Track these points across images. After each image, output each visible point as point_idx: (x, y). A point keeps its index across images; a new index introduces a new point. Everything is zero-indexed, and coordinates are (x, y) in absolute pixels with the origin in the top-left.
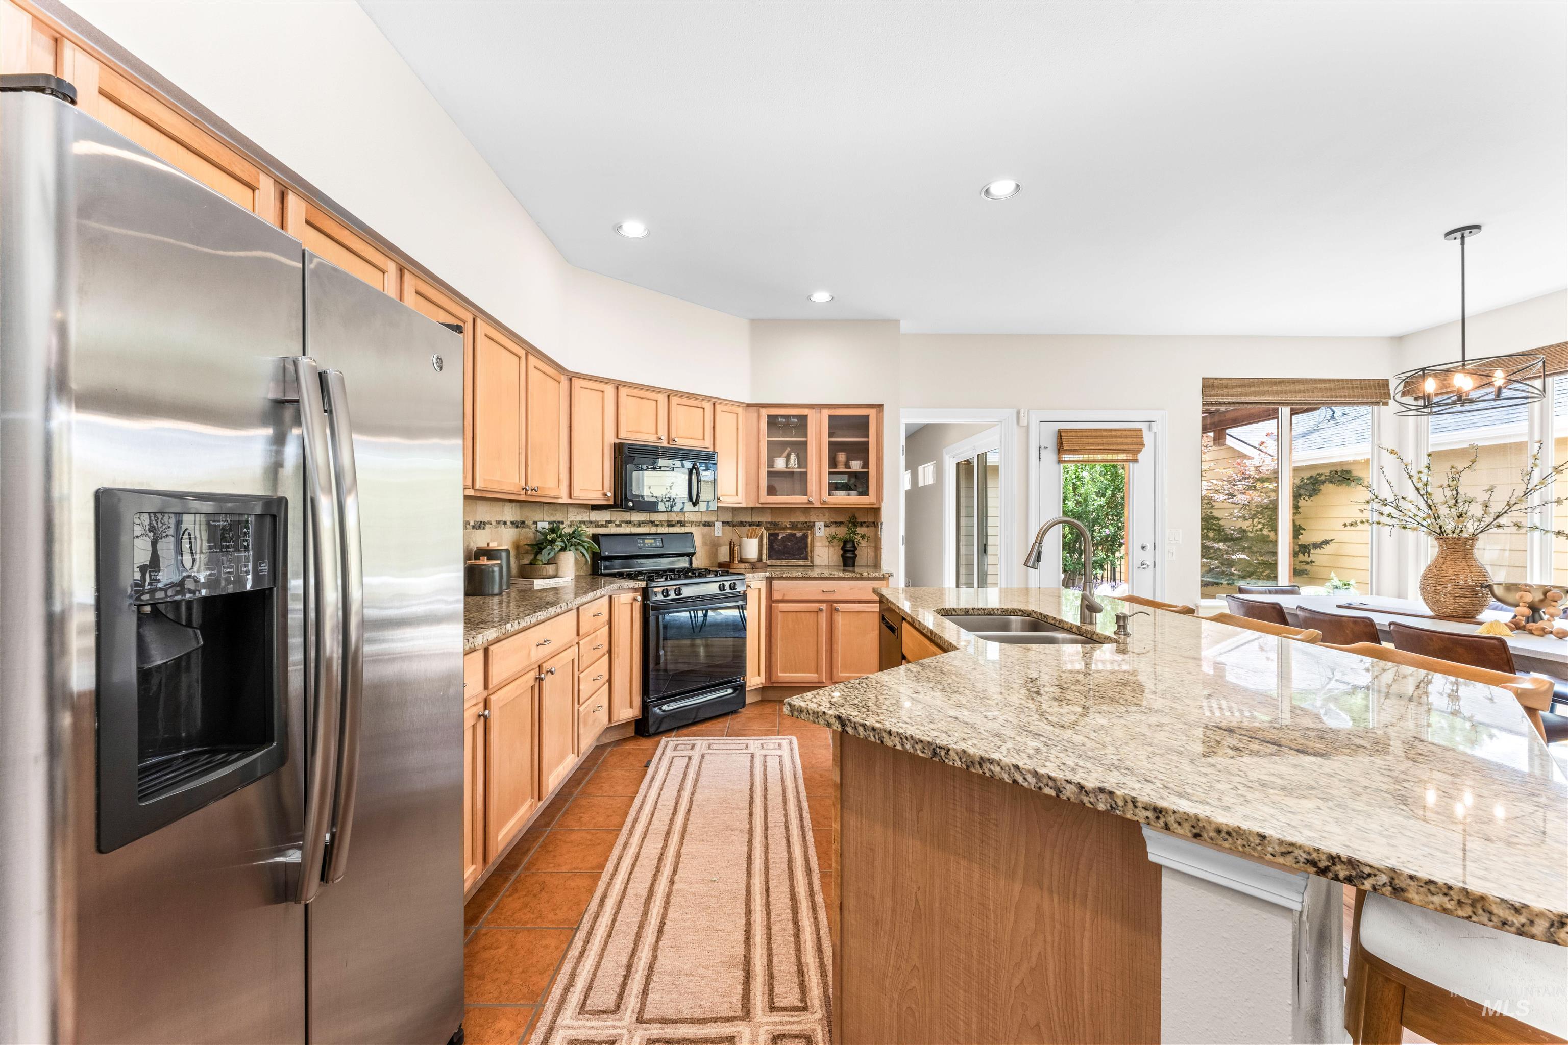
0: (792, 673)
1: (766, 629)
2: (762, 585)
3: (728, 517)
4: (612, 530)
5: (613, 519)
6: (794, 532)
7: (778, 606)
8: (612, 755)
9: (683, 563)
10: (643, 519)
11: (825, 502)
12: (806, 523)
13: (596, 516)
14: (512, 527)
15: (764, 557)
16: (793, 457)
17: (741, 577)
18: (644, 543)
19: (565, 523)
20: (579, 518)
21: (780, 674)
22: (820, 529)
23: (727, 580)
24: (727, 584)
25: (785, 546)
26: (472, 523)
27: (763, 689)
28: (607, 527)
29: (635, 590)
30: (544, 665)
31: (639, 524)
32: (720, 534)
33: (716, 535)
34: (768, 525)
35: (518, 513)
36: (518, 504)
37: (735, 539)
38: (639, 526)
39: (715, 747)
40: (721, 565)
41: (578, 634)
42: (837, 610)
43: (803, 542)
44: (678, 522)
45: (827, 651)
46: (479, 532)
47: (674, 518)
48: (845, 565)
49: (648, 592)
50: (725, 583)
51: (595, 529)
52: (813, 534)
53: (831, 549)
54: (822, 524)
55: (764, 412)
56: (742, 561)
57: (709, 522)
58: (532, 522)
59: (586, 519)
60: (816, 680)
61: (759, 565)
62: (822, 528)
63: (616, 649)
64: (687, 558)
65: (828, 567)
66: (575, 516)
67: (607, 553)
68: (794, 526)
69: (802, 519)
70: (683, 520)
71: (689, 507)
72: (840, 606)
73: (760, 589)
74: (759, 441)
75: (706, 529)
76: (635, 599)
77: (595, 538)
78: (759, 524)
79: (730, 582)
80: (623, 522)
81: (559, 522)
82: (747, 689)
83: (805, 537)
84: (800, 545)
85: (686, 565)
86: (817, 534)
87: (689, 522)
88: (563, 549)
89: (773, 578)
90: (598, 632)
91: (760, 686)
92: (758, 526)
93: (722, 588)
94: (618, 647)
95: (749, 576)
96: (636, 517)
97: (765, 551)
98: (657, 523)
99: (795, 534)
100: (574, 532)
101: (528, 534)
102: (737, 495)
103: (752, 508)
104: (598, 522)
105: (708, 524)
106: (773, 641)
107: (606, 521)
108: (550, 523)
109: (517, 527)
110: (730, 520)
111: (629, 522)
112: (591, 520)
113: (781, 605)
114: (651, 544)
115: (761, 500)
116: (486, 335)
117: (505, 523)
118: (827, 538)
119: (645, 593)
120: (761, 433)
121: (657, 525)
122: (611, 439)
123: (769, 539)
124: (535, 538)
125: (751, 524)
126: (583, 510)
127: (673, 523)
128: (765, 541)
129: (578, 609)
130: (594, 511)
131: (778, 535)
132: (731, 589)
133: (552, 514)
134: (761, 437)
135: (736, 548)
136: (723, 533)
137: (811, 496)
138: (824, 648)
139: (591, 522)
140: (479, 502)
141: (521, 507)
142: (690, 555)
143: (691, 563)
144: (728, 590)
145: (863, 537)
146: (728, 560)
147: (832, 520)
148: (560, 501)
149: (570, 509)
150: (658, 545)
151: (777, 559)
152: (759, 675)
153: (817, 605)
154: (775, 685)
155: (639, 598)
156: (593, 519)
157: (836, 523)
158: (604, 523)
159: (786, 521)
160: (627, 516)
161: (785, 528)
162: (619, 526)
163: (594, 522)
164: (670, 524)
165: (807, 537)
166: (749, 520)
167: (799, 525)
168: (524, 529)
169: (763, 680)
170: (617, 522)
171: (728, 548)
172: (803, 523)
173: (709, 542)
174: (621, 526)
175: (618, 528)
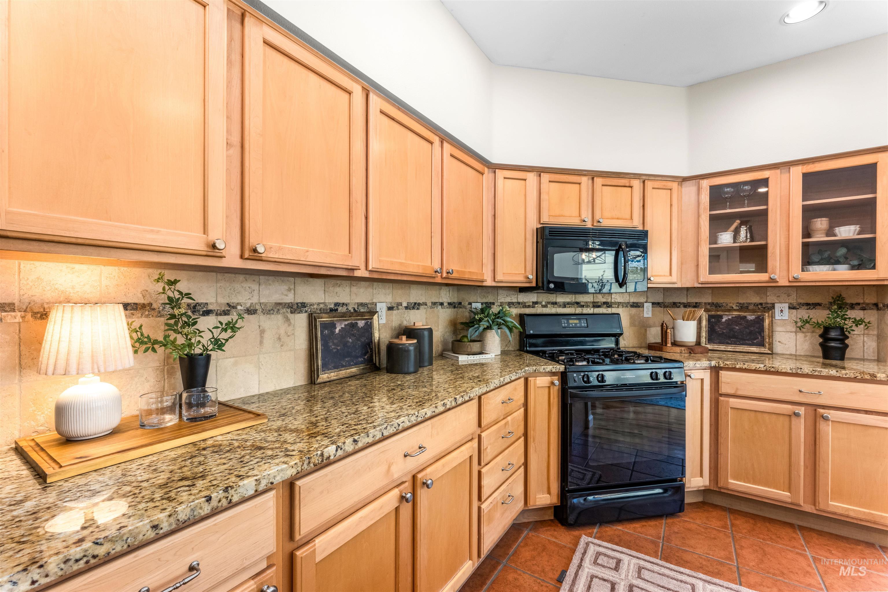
0: (749, 482)
1: (711, 425)
2: (706, 376)
3: (659, 298)
4: (539, 310)
5: (539, 300)
6: (743, 314)
7: (728, 402)
8: (526, 545)
9: (608, 344)
10: (568, 300)
11: (796, 280)
12: (761, 304)
13: (523, 298)
14: (450, 308)
15: (703, 340)
16: (743, 231)
17: (677, 365)
18: (568, 323)
19: (496, 304)
20: (508, 300)
21: (730, 481)
22: (782, 311)
23: (660, 368)
24: (661, 373)
25: (732, 330)
26: (405, 304)
27: (705, 492)
28: (533, 307)
29: (553, 374)
30: (419, 476)
31: (565, 305)
32: (650, 315)
33: (646, 315)
34: (708, 307)
35: (456, 295)
36: (456, 287)
37: (667, 319)
39: (646, 574)
40: (650, 347)
41: (480, 425)
42: (826, 419)
43: (757, 326)
44: (604, 303)
45: (806, 467)
46: (412, 312)
47: (600, 299)
48: (826, 356)
49: (566, 376)
50: (658, 371)
51: (523, 309)
52: (773, 317)
53: (800, 336)
54: (786, 305)
55: (706, 184)
56: (675, 344)
57: (637, 303)
58: (467, 303)
59: (515, 300)
60: (789, 500)
61: (699, 350)
62: (786, 310)
63: (532, 432)
64: (613, 338)
65: (796, 357)
66: (504, 298)
67: (531, 332)
68: (743, 307)
69: (756, 299)
70: (609, 301)
71: (615, 288)
72: (832, 414)
73: (702, 380)
74: (699, 216)
75: (634, 310)
76: (553, 383)
77: (522, 318)
78: (696, 306)
79: (664, 371)
80: (549, 303)
81: (490, 303)
82: (686, 490)
83: (760, 321)
84: (752, 329)
85: (613, 346)
86: (777, 317)
87: (615, 303)
88: (489, 328)
89: (722, 369)
90: (509, 418)
91: (703, 488)
92: (695, 307)
93: (654, 376)
94: (534, 430)
95: (689, 364)
96: (561, 298)
97: (704, 334)
98: (583, 304)
99: (745, 317)
100: (499, 313)
101: (464, 315)
102: (671, 275)
103: (688, 289)
104: (525, 303)
105: (636, 305)
106: (721, 440)
107: (533, 302)
108: (482, 304)
109: (455, 307)
110: (661, 301)
111: (555, 303)
112: (519, 301)
113: (732, 400)
114: (576, 324)
115: (702, 279)
116: (382, 112)
117: (442, 304)
118: (796, 322)
119: (564, 377)
120: (702, 207)
121: (583, 306)
122: (533, 224)
123: (709, 321)
124: (470, 317)
125: (686, 306)
126: (511, 293)
127: (599, 304)
128: (704, 323)
129: (480, 398)
130: (521, 294)
131: (721, 317)
132: (665, 377)
133: (484, 296)
134: (701, 211)
135: (669, 331)
136: (652, 315)
137: (774, 273)
138: (802, 463)
139: (519, 303)
140: (414, 286)
141: (458, 290)
142: (617, 336)
143: (617, 343)
144: (662, 379)
145: (857, 323)
146: (659, 340)
147: (802, 301)
148: (485, 284)
149: (500, 291)
150: (583, 325)
151: (721, 343)
152: (701, 475)
153: (789, 407)
154: (722, 491)
155: (557, 382)
156: (520, 300)
157: (808, 304)
158: (531, 304)
159: (732, 302)
160: (552, 298)
161: (731, 310)
162: (545, 306)
163: (522, 303)
164: (596, 305)
165: (763, 320)
166: (684, 301)
167: (751, 307)
168: (461, 309)
169: (707, 483)
170: (544, 303)
171: (659, 329)
172: (756, 305)
173: (637, 323)
174: (547, 307)
175: (544, 309)
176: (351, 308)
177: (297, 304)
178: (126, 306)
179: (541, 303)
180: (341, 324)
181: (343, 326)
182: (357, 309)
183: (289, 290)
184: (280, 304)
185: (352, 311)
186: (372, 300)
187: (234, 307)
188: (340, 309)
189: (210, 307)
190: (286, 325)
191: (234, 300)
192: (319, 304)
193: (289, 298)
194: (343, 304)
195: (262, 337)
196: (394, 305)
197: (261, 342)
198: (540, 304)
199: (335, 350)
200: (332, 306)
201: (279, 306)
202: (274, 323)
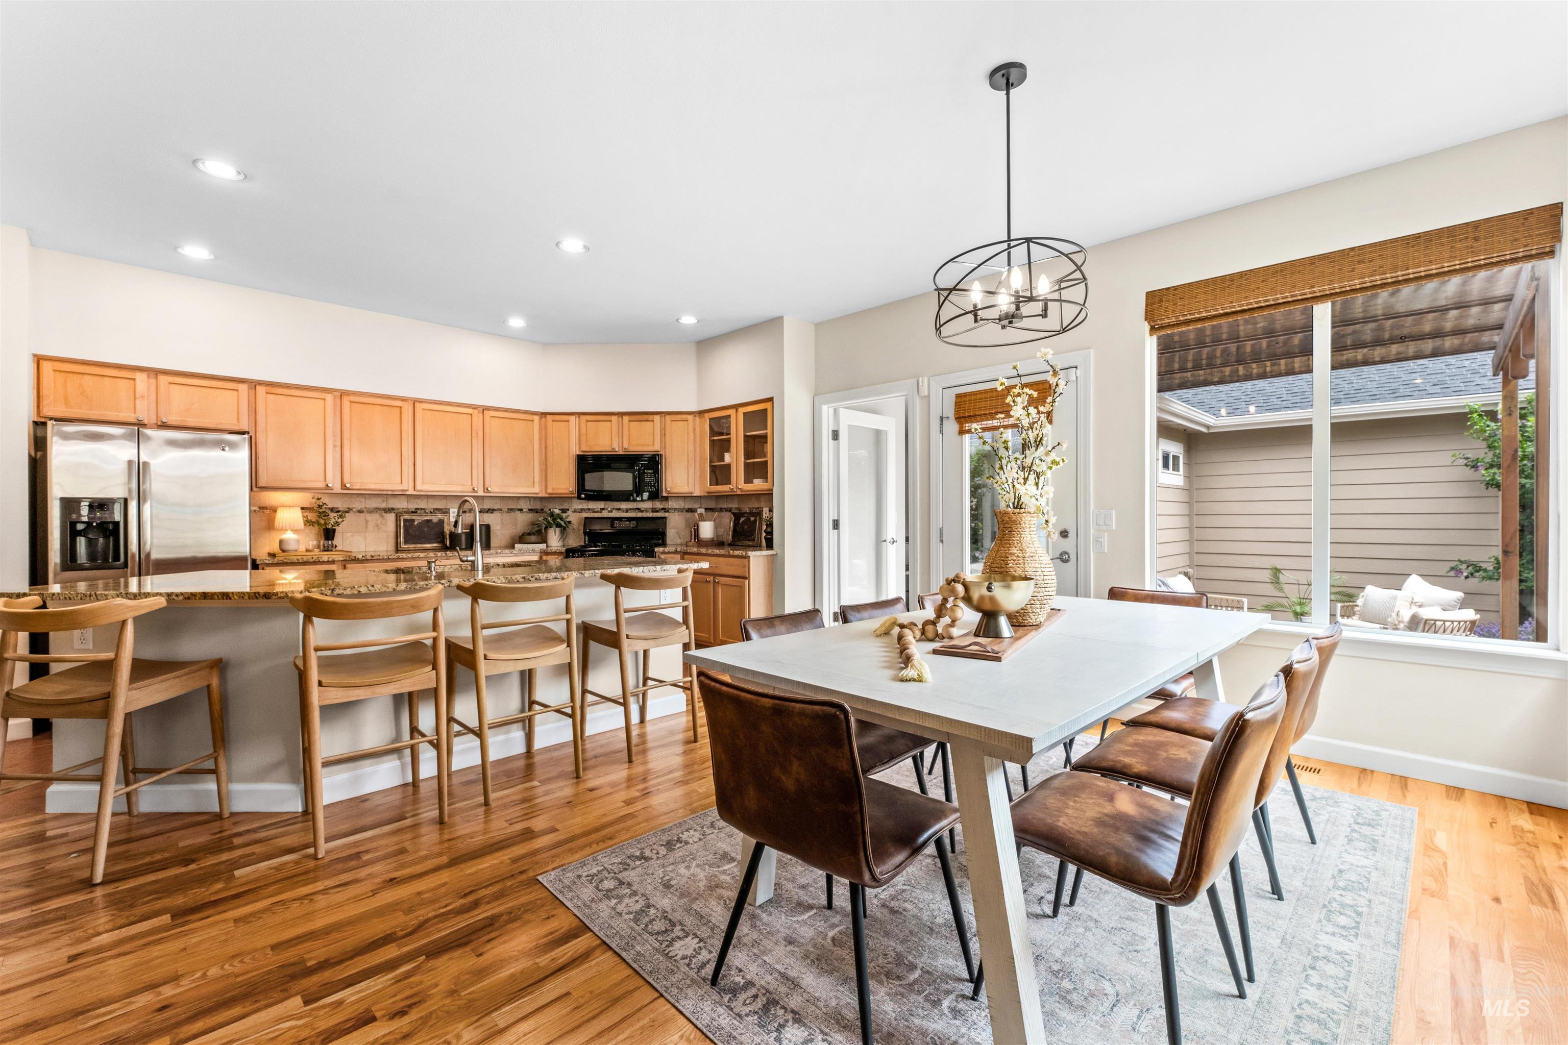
38: (627, 512)
42: (718, 583)
55: (707, 417)
72: (719, 579)
74: (704, 441)
75: (689, 514)
77: (586, 520)
87: (672, 509)
102: (688, 486)
103: (701, 497)
111: (619, 509)
115: (707, 490)
117: (521, 510)
120: (706, 434)
122: (575, 453)
134: (706, 437)
137: (733, 485)
162: (611, 511)
176: (427, 511)
177: (389, 508)
178: (302, 509)
180: (419, 519)
181: (421, 521)
182: (432, 512)
183: (381, 501)
185: (429, 513)
187: (351, 510)
188: (419, 512)
189: (336, 509)
190: (381, 519)
192: (403, 509)
193: (384, 505)
194: (421, 509)
195: (367, 525)
199: (413, 534)
200: (411, 510)
201: (377, 510)
202: (373, 518)
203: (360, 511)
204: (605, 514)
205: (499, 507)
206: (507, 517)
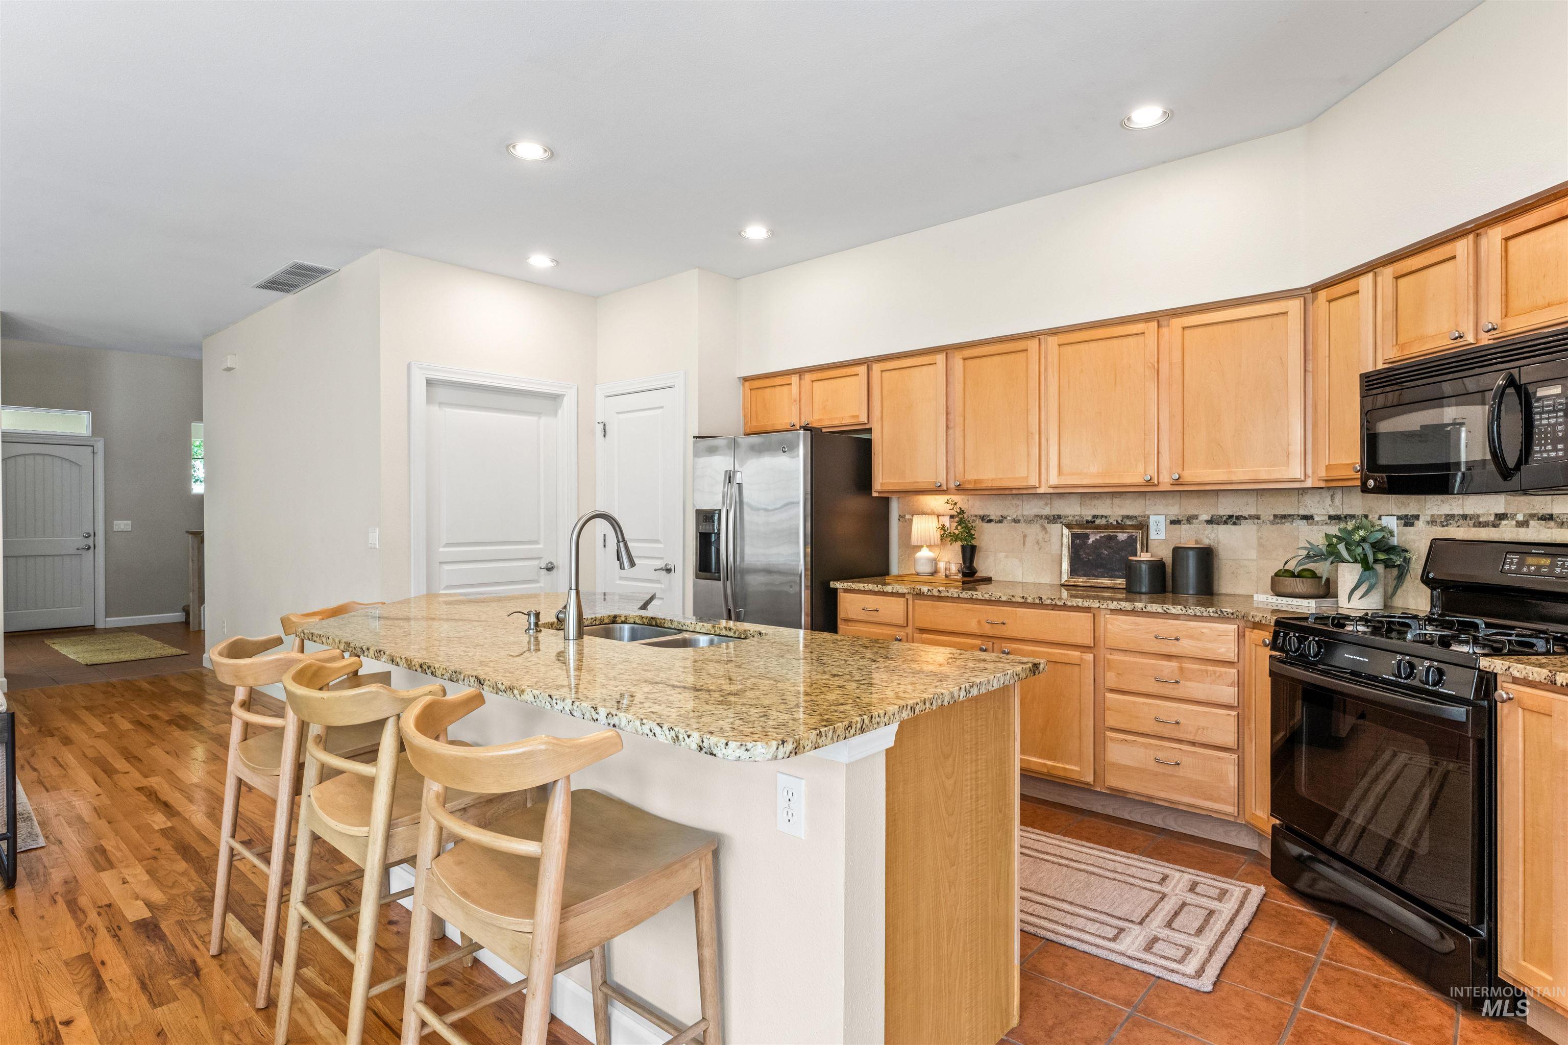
5: (1509, 512)
18: (1521, 562)
19: (1422, 518)
46: (1220, 528)
50: (1415, 661)
67: (1432, 575)
79: (1427, 664)
80: (1532, 516)
107: (1497, 515)
111: (1548, 518)
114: (1539, 567)
117: (1308, 518)
139: (1465, 517)
150: (1557, 570)
155: (1267, 642)
158: (1492, 518)
162: (1524, 524)
163: (1471, 517)
170: (1520, 517)
174: (1528, 526)
175: (1522, 530)
176: (1111, 521)
177: (1054, 516)
179: (1513, 516)
180: (1095, 535)
181: (1098, 537)
182: (1120, 522)
183: (1046, 504)
184: (1037, 516)
185: (1115, 523)
186: (1144, 512)
187: (1006, 518)
188: (1098, 522)
189: (992, 518)
190: (1044, 532)
191: (1005, 513)
192: (1074, 516)
193: (1047, 511)
194: (1102, 516)
195: (1024, 540)
196: (1180, 518)
197: (1024, 544)
198: (1513, 518)
199: (1086, 559)
200: (1089, 518)
201: (1037, 518)
202: (1034, 531)
203: (1016, 521)
204: (1507, 532)
205: (1253, 512)
206: (1272, 532)
